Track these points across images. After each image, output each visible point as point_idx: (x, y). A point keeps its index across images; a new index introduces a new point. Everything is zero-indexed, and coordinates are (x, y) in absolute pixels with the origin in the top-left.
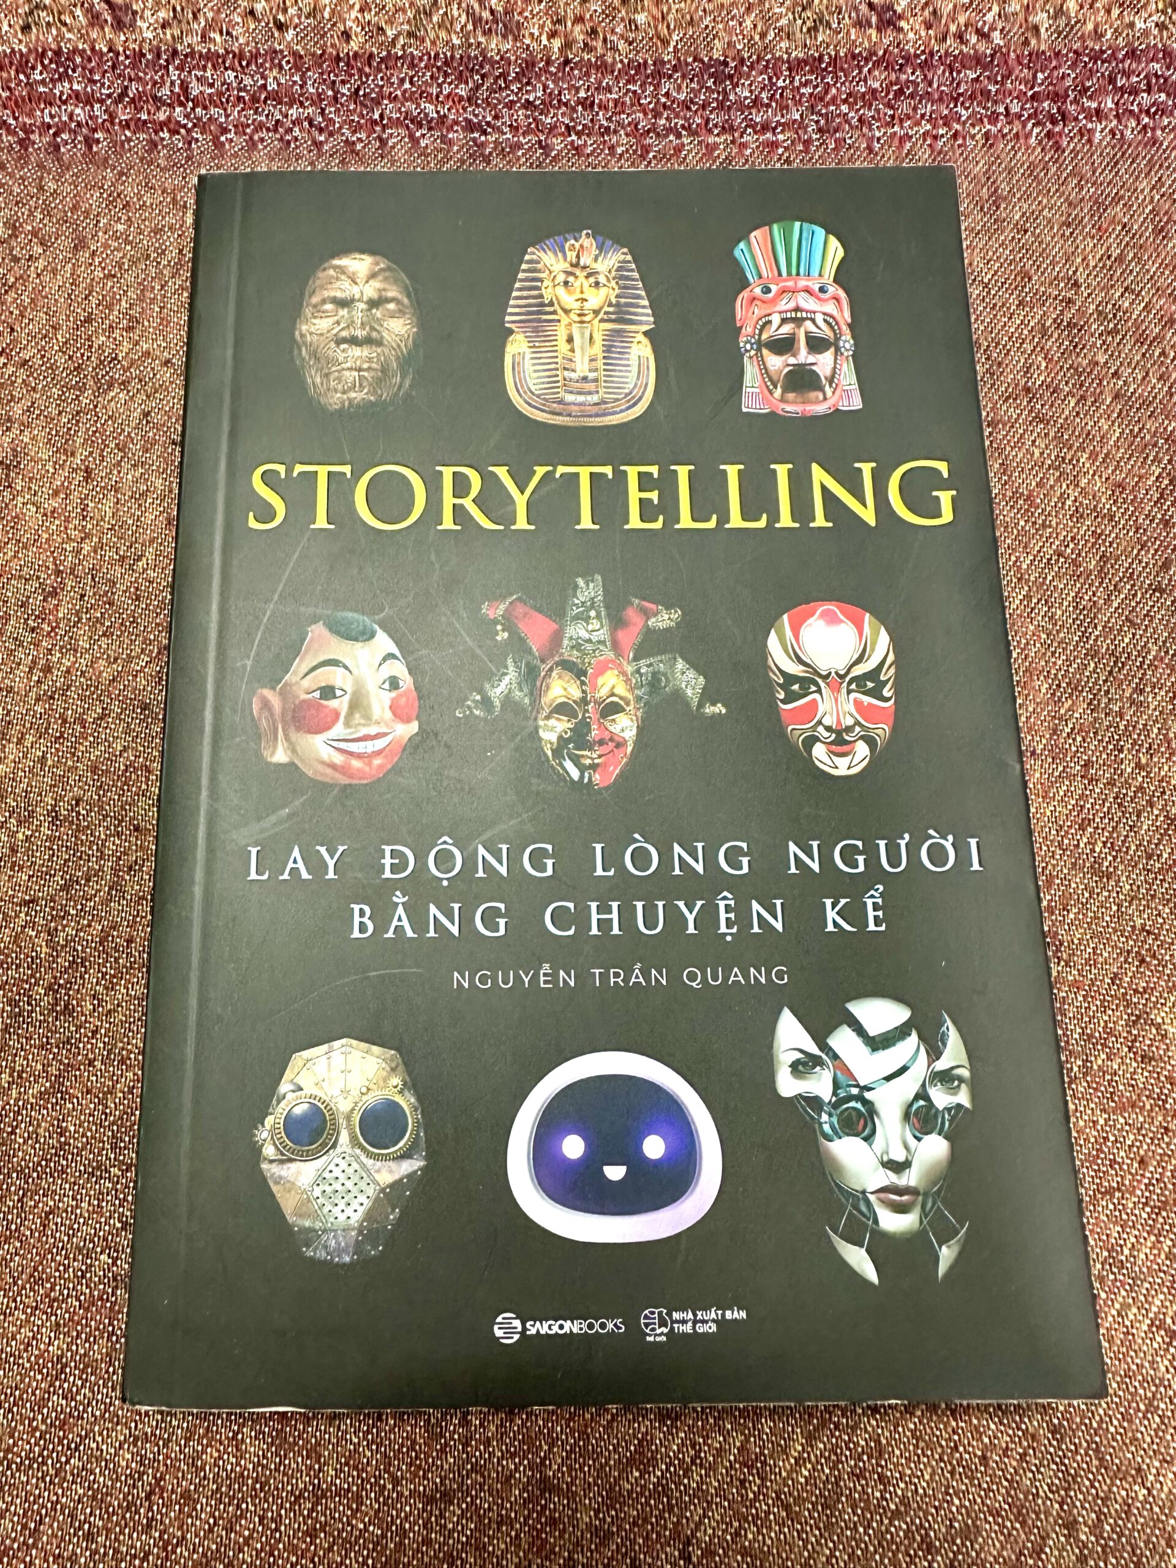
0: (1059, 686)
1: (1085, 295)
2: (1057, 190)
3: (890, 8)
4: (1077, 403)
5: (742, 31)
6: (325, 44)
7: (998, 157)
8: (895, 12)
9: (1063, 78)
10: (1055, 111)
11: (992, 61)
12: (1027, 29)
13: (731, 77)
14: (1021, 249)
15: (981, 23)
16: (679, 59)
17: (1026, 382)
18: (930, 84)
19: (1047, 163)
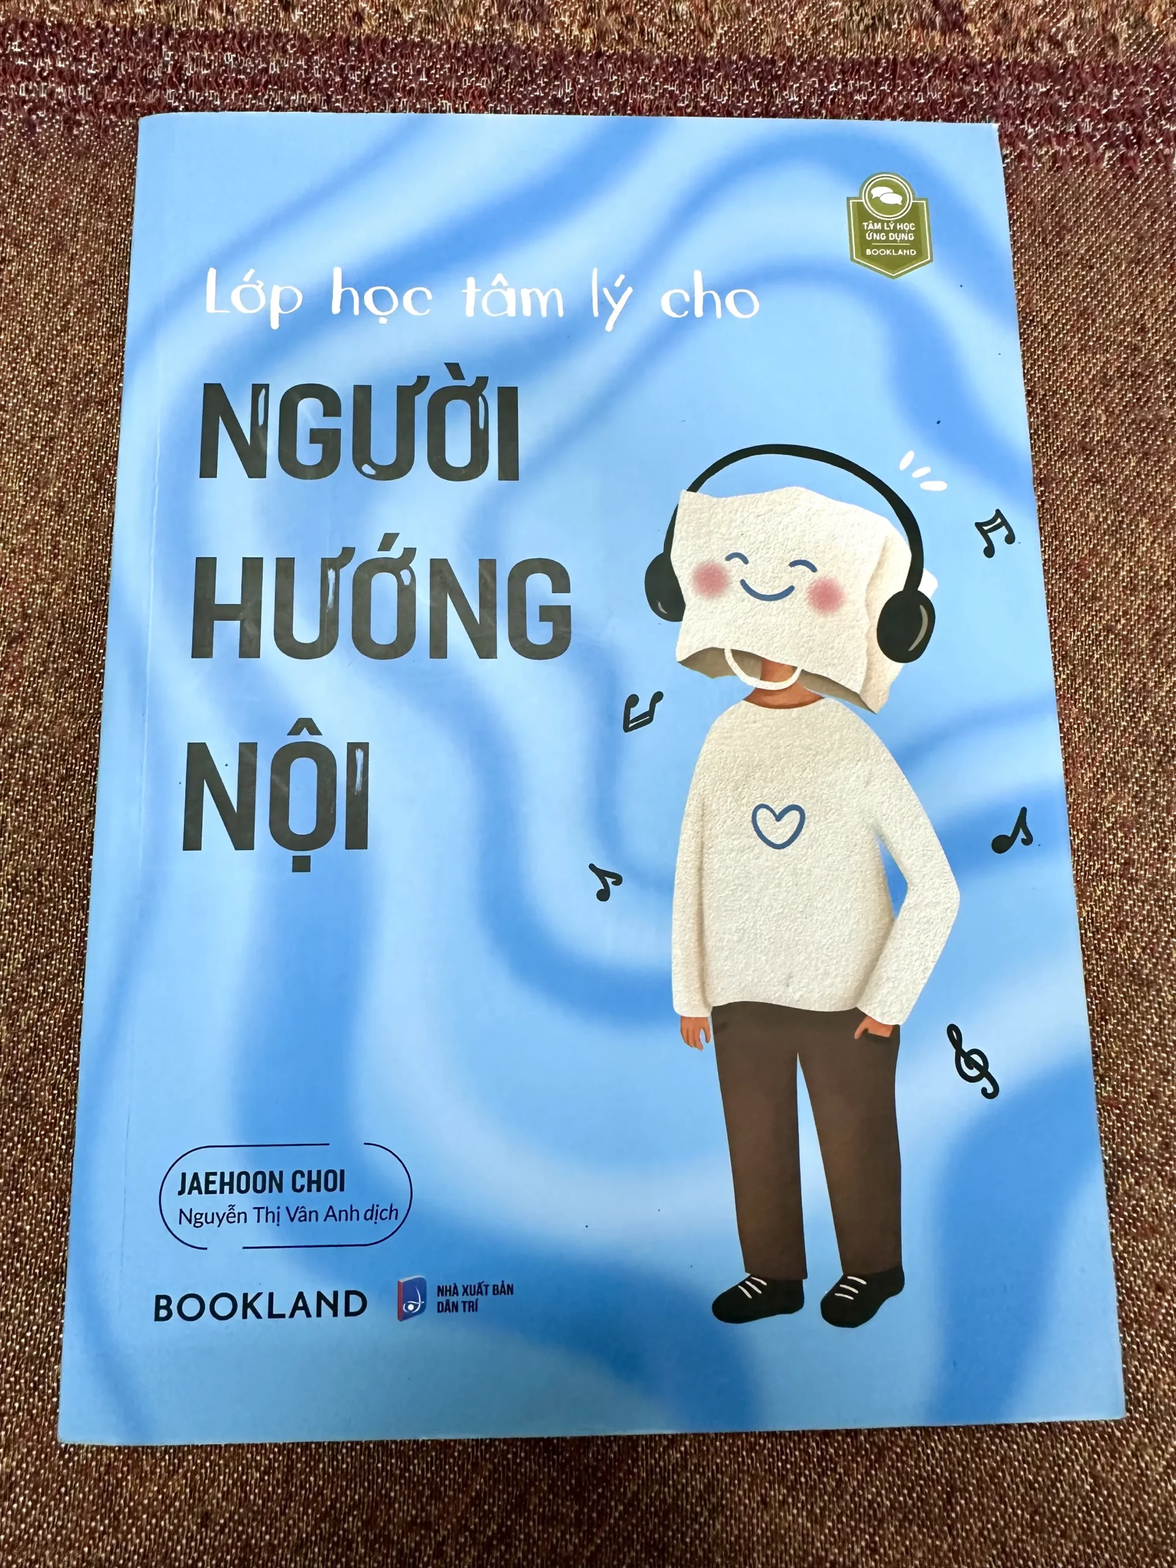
0: (1103, 775)
1: (1152, 342)
2: (1129, 221)
3: (957, 7)
4: (1138, 463)
5: (793, 26)
6: (335, 25)
7: (1065, 183)
8: (962, 12)
9: (1140, 95)
10: (1130, 132)
11: (1064, 74)
12: (1105, 38)
13: (777, 78)
14: (1085, 286)
15: (1054, 30)
16: (723, 56)
17: (1084, 437)
18: (996, 98)
19: (1119, 191)
